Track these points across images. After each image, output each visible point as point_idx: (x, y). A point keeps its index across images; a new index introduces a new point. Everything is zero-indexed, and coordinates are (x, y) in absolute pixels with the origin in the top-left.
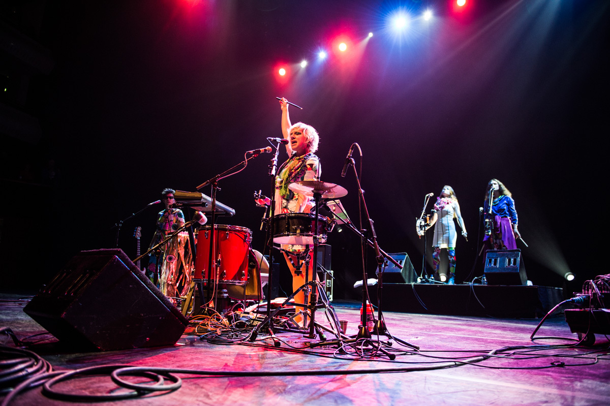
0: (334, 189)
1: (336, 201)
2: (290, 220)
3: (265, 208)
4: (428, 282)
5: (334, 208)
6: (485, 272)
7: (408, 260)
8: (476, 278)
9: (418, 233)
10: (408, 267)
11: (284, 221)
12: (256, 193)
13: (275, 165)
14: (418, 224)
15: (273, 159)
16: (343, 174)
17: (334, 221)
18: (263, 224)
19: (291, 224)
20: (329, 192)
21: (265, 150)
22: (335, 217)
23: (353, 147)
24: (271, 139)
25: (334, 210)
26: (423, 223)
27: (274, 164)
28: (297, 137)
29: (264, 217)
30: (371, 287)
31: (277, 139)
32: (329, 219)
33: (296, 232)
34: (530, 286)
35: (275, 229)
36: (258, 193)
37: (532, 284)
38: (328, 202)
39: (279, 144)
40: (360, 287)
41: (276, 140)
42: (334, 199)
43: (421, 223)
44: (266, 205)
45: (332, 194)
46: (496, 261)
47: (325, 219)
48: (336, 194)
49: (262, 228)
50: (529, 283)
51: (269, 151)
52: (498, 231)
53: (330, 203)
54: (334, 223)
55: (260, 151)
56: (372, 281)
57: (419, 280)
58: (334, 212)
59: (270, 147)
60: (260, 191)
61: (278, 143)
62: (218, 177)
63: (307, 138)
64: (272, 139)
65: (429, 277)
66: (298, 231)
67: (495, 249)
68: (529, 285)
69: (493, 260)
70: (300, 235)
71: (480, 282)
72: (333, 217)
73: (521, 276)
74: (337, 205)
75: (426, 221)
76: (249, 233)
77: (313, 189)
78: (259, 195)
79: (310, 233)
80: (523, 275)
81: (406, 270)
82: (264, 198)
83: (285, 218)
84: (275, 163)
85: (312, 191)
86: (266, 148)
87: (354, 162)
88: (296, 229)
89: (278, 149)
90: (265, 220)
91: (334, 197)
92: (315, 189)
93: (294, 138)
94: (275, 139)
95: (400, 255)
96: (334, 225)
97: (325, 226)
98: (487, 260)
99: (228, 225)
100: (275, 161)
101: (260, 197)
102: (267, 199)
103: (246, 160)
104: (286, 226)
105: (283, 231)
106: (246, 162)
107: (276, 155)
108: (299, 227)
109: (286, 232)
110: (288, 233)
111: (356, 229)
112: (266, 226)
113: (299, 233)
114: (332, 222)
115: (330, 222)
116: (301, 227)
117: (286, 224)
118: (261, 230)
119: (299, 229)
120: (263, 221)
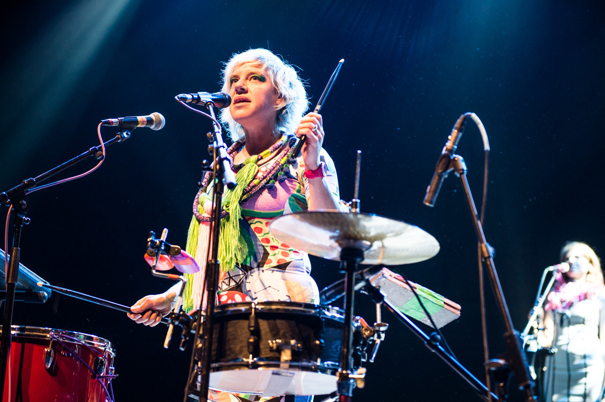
2: (262, 322)
11: (245, 323)
12: (153, 238)
15: (215, 145)
16: (429, 199)
17: (377, 332)
19: (264, 332)
21: (150, 121)
23: (462, 124)
24: (186, 98)
29: (177, 310)
32: (366, 324)
33: (279, 359)
35: (214, 347)
36: (158, 236)
54: (379, 337)
55: (137, 122)
59: (159, 115)
62: (31, 184)
64: (189, 96)
66: (286, 356)
70: (291, 367)
76: (109, 355)
78: (161, 242)
79: (319, 363)
83: (247, 314)
85: (338, 242)
86: (151, 116)
87: (463, 166)
88: (279, 350)
90: (178, 317)
92: (344, 237)
96: (378, 342)
99: (50, 329)
100: (221, 150)
101: (163, 248)
102: (185, 258)
103: (103, 144)
104: (251, 340)
105: (241, 352)
106: (101, 149)
107: (217, 134)
108: (289, 343)
109: (251, 356)
110: (255, 359)
111: (455, 356)
112: (183, 337)
113: (286, 361)
114: (372, 334)
115: (367, 333)
116: (293, 342)
117: (251, 331)
118: (166, 346)
119: (288, 349)
120: (174, 321)
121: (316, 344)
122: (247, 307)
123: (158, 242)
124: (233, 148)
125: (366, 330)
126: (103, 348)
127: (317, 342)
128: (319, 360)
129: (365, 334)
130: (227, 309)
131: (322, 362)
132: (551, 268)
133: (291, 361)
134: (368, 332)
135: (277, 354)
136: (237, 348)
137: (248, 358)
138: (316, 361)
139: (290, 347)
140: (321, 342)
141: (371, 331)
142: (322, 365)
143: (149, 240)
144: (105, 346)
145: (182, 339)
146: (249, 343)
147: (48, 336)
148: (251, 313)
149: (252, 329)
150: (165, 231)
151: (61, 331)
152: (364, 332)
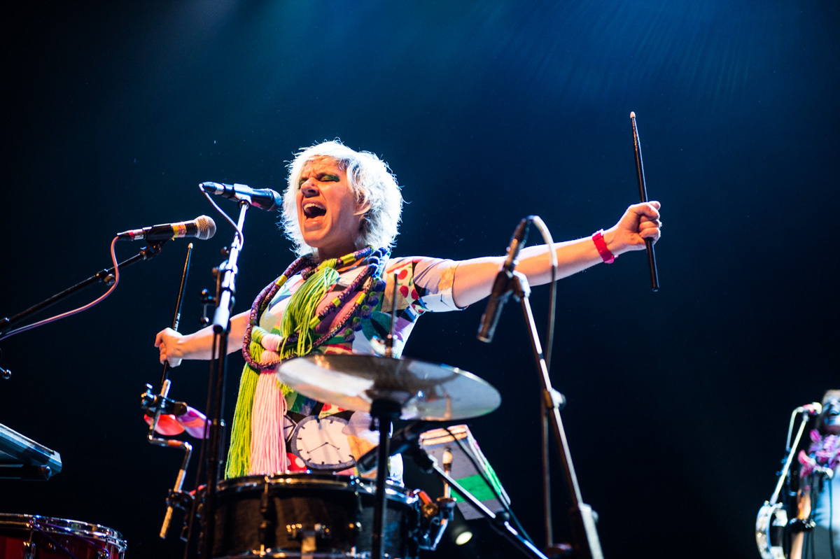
0: (447, 385)
1: (454, 429)
2: (278, 502)
3: (184, 450)
5: (447, 457)
9: (764, 555)
11: (256, 503)
12: (148, 393)
13: (228, 289)
14: (762, 522)
15: (222, 267)
16: (484, 332)
17: (442, 509)
18: (173, 514)
19: (280, 515)
20: (431, 396)
21: (191, 228)
22: (448, 492)
23: (523, 232)
24: (214, 189)
25: (448, 467)
26: (782, 520)
27: (225, 284)
28: (324, 188)
29: (178, 488)
31: (238, 187)
32: (427, 499)
33: (299, 549)
35: (218, 535)
36: (156, 390)
38: (422, 436)
39: (244, 209)
41: (233, 192)
42: (445, 425)
43: (773, 517)
44: (184, 436)
45: (441, 402)
47: (410, 501)
48: (457, 405)
49: (168, 530)
51: (204, 233)
53: (429, 440)
54: (446, 516)
55: (170, 231)
58: (446, 475)
59: (208, 219)
60: (167, 385)
61: (239, 203)
63: (362, 197)
64: (219, 187)
66: (309, 545)
72: (442, 493)
74: (457, 446)
75: (792, 510)
76: (116, 549)
77: (368, 384)
78: (160, 399)
79: (353, 553)
82: (180, 412)
83: (259, 491)
84: (229, 281)
85: (368, 393)
86: (196, 221)
87: (525, 287)
88: (300, 537)
89: (240, 227)
90: (179, 497)
91: (446, 417)
92: (376, 386)
93: (314, 193)
94: (229, 187)
96: (445, 523)
97: (412, 527)
99: (31, 516)
100: (228, 273)
101: (163, 406)
102: (194, 418)
103: (116, 265)
104: (264, 525)
105: (251, 541)
106: (113, 271)
107: (233, 250)
108: (313, 528)
109: (262, 547)
110: (269, 550)
111: (530, 540)
112: (185, 523)
113: (309, 553)
114: (436, 512)
115: (429, 512)
116: (318, 527)
117: (263, 514)
118: (162, 535)
119: (311, 536)
120: (174, 503)
121: (349, 528)
122: (259, 482)
123: (155, 398)
124: (297, 264)
125: (429, 507)
126: (105, 540)
127: (351, 526)
128: (354, 549)
129: (426, 513)
130: (235, 486)
131: (358, 552)
132: (801, 409)
133: (315, 552)
134: (432, 510)
135: (296, 544)
136: (247, 537)
137: (259, 549)
138: (350, 551)
139: (313, 533)
140: (356, 526)
141: (435, 509)
142: (358, 555)
143: (143, 396)
144: (107, 537)
145: (184, 526)
146: (261, 530)
147: (28, 525)
148: (263, 490)
149: (264, 510)
150: (168, 383)
151: (47, 519)
152: (425, 510)
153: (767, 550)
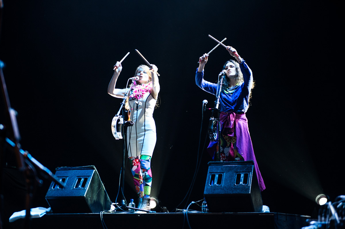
4: (126, 209)
6: (205, 192)
7: (96, 177)
8: (193, 202)
9: (114, 136)
10: (96, 187)
14: (114, 123)
26: (122, 121)
30: (37, 219)
34: (266, 213)
37: (268, 211)
40: (19, 220)
43: (119, 120)
46: (220, 177)
50: (265, 209)
52: (231, 133)
56: (38, 212)
57: (113, 208)
65: (128, 202)
67: (222, 161)
68: (264, 212)
69: (217, 176)
71: (199, 209)
73: (253, 199)
80: (257, 198)
81: (92, 193)
95: (84, 169)
98: (209, 177)
153: (115, 133)
